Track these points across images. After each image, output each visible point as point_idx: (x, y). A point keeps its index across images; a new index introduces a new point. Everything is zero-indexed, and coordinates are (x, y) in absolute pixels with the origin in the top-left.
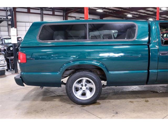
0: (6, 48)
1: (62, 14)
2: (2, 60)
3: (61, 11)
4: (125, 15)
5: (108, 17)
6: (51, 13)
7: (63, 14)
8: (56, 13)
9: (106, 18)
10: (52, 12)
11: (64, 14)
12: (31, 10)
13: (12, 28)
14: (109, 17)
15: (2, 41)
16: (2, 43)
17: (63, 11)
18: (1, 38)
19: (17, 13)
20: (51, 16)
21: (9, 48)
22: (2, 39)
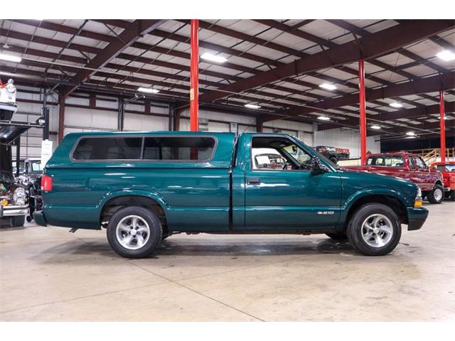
0: (33, 182)
1: (166, 111)
2: (20, 197)
3: (166, 105)
4: (313, 115)
5: (274, 121)
6: (141, 108)
7: (170, 113)
8: (153, 110)
9: (271, 122)
10: (144, 107)
11: (172, 112)
12: (97, 101)
13: (44, 140)
14: (277, 120)
15: (27, 167)
16: (27, 171)
17: (168, 105)
18: (26, 161)
19: (66, 108)
20: (143, 115)
21: (39, 182)
22: (27, 163)
